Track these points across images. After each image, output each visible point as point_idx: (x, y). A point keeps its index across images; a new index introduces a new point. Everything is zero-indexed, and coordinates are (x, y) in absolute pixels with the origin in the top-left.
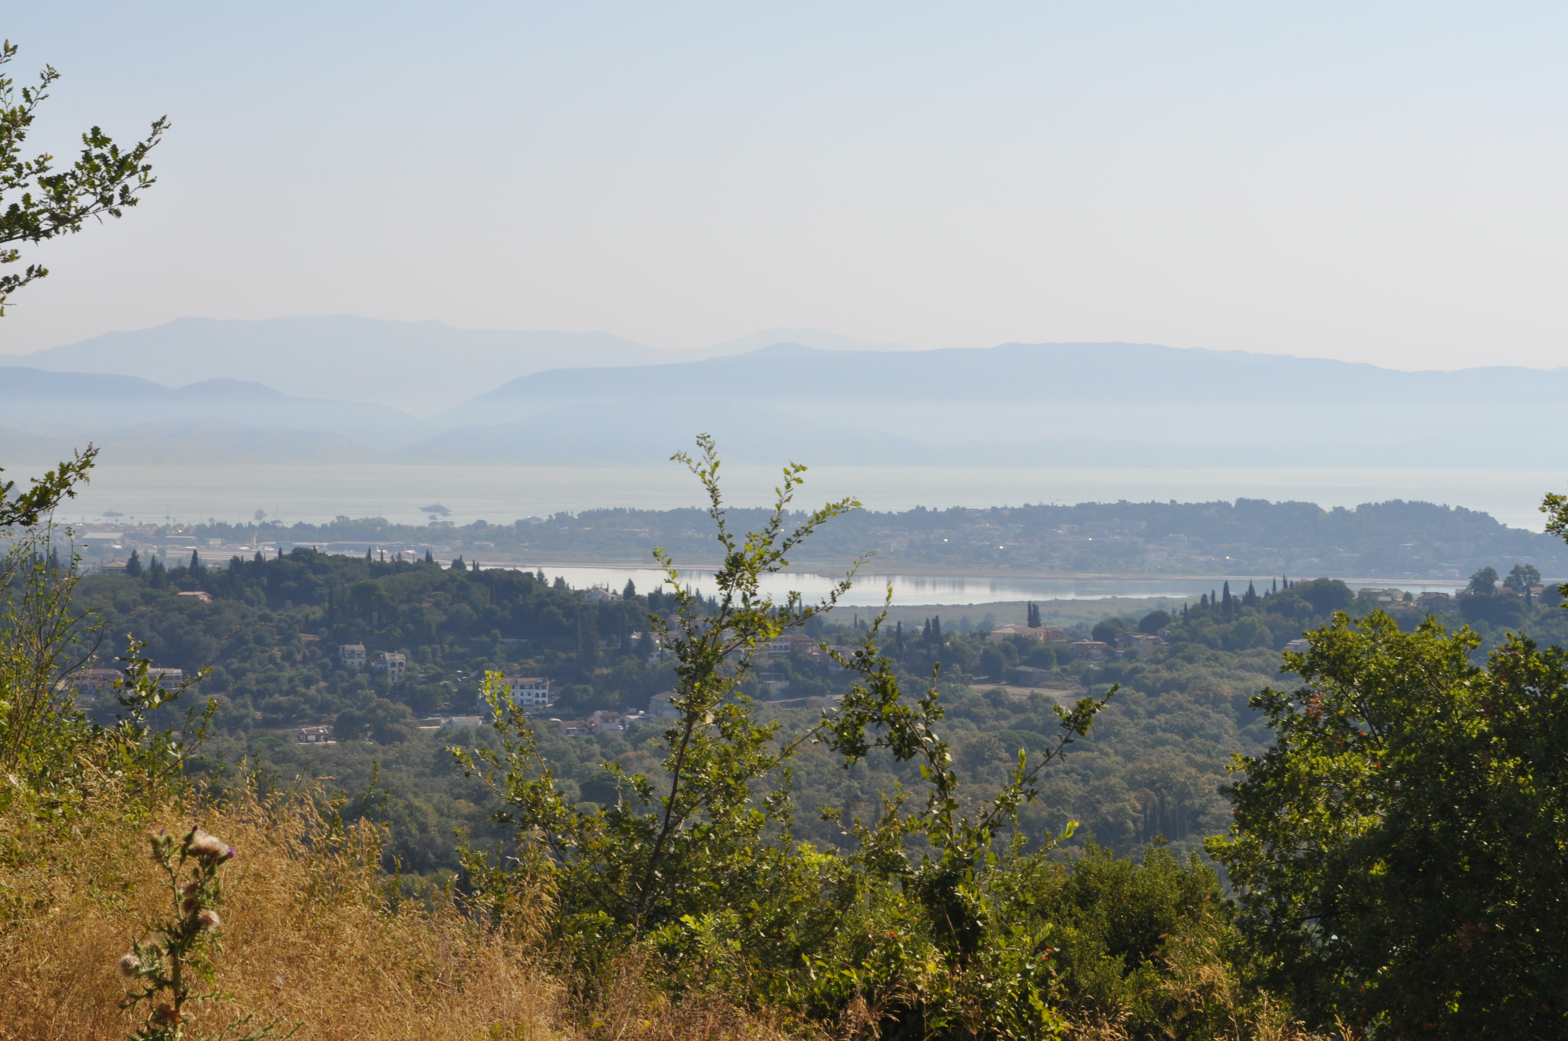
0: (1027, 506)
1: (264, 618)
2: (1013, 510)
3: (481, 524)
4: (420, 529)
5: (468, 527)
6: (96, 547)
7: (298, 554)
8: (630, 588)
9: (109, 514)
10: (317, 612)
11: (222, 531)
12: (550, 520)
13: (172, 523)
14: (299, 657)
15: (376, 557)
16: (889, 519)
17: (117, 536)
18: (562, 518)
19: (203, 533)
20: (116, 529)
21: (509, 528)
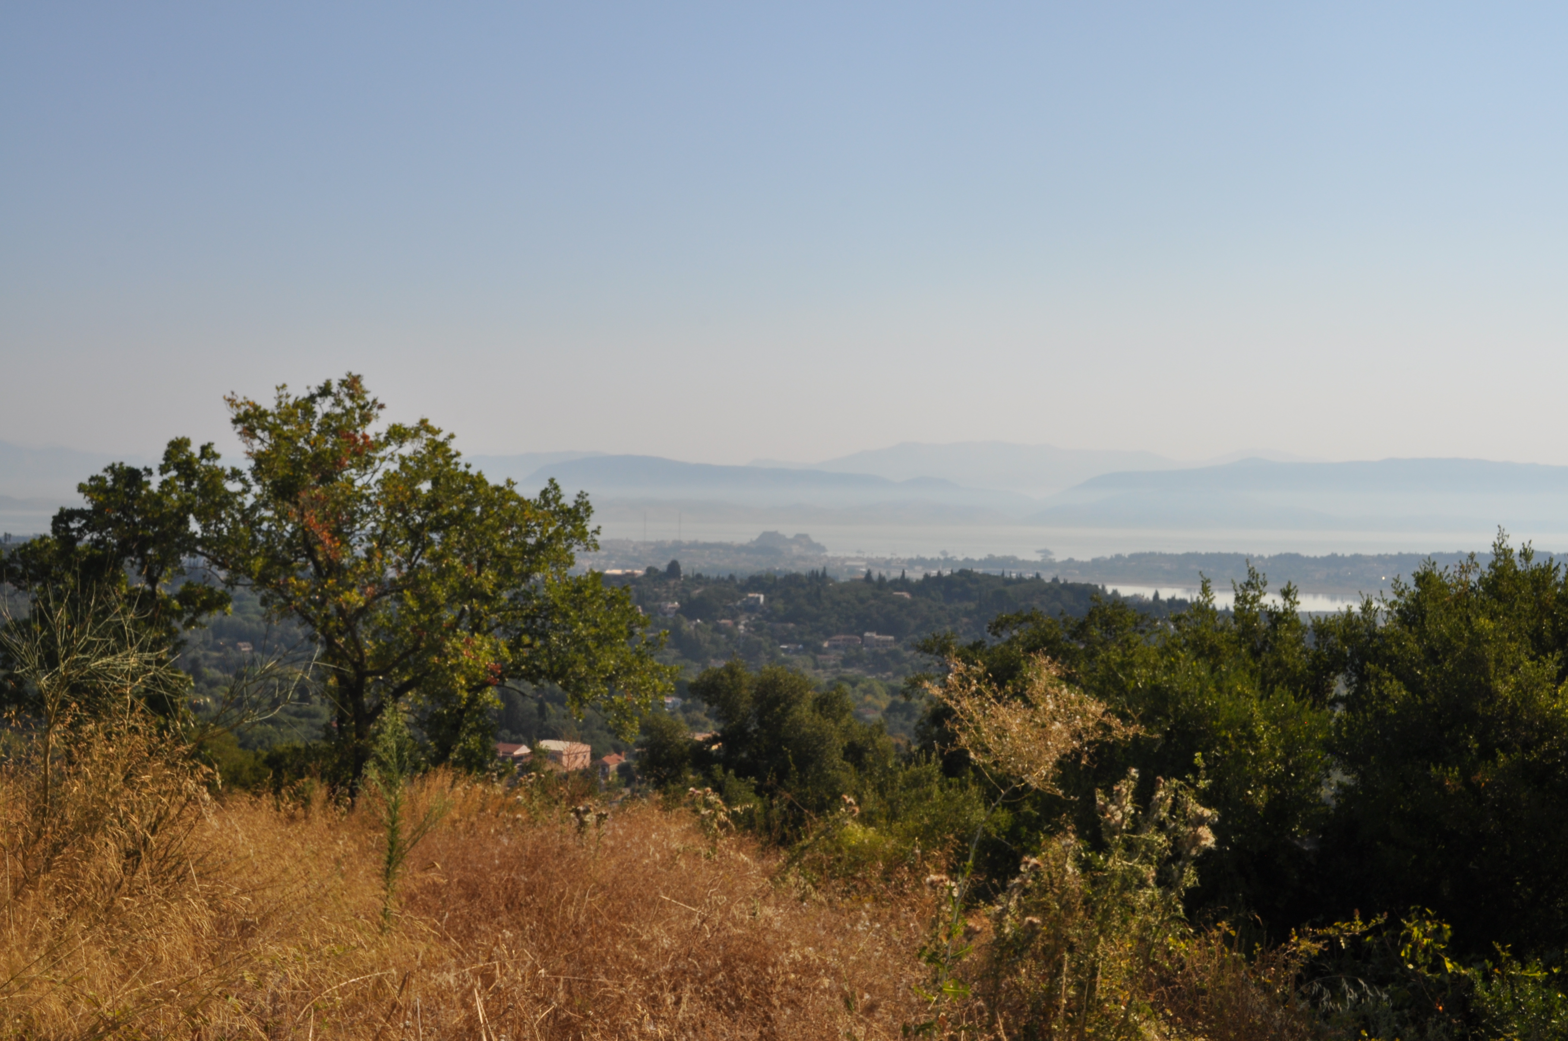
0: (1400, 554)
1: (942, 608)
2: (1391, 556)
3: (1071, 560)
4: (1036, 562)
5: (1063, 562)
6: (852, 570)
7: (963, 573)
8: (1156, 596)
9: (859, 552)
10: (972, 606)
11: (921, 561)
12: (1112, 558)
13: (895, 557)
14: (961, 631)
15: (1007, 575)
16: (1315, 561)
17: (863, 563)
18: (1119, 557)
19: (912, 563)
20: (863, 560)
21: (1087, 563)
